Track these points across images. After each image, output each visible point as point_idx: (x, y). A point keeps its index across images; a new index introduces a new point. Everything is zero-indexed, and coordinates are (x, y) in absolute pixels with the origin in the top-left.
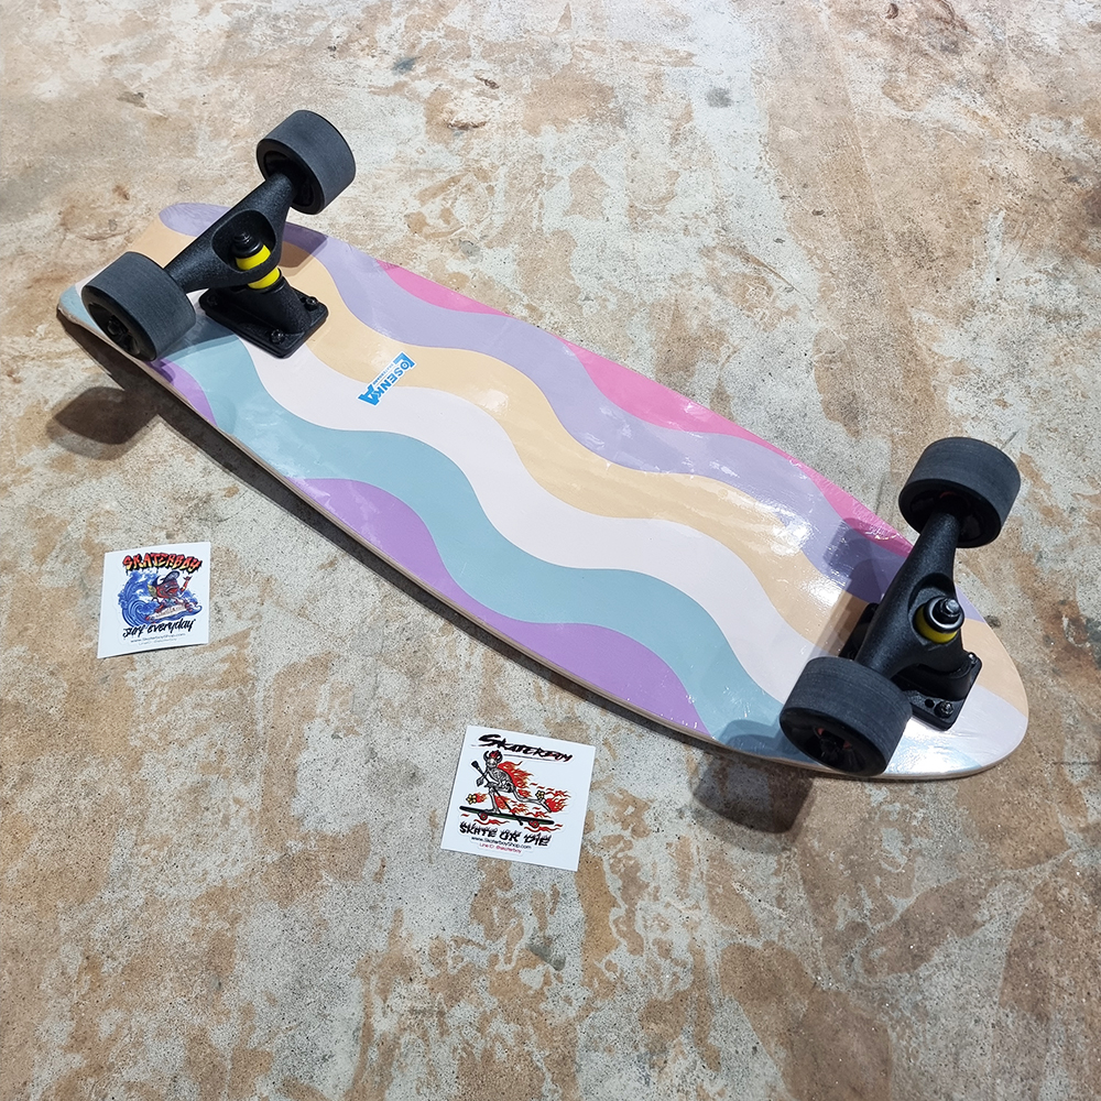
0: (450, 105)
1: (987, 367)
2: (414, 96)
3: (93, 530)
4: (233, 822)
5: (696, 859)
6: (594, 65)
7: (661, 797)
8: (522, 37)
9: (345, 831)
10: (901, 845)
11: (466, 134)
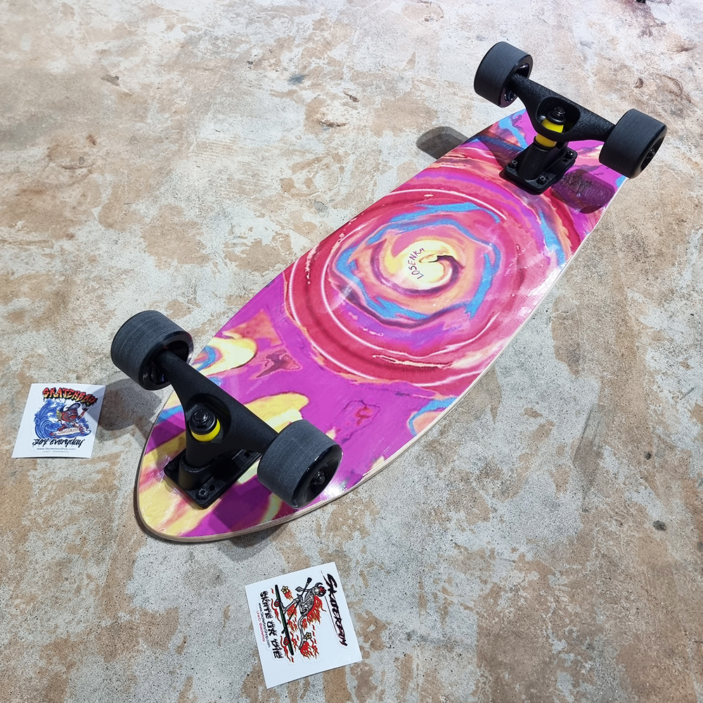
0: (323, 109)
1: (678, 339)
2: (300, 101)
3: (26, 366)
4: (83, 592)
5: (415, 672)
6: (426, 94)
7: (396, 621)
8: (380, 70)
9: (162, 611)
10: (570, 687)
11: (331, 130)
